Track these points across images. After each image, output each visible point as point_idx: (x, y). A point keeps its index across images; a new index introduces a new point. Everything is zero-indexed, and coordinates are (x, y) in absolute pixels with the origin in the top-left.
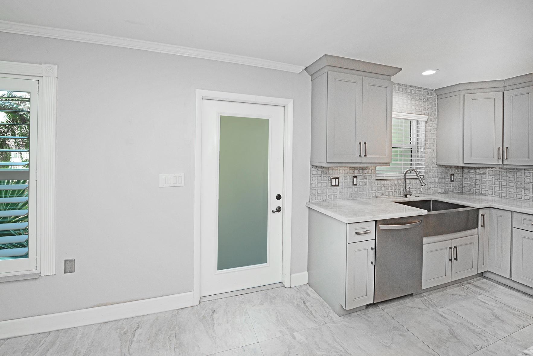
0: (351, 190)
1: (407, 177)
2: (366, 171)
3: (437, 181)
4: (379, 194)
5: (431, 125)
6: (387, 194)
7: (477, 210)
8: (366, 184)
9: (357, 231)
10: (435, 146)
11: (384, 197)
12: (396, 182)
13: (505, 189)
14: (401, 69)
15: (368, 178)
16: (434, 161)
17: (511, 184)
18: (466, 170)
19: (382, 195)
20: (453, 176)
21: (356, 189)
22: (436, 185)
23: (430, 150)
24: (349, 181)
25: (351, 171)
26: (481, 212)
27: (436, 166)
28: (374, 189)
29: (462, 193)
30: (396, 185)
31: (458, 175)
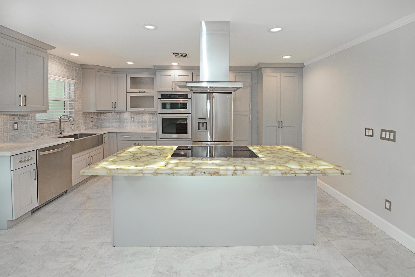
0: (11, 134)
1: (61, 121)
2: (26, 118)
3: (82, 122)
4: (39, 135)
5: (78, 86)
6: (46, 134)
7: (102, 135)
8: (26, 128)
9: (20, 160)
10: (81, 100)
11: (43, 136)
12: (53, 124)
13: (116, 123)
14: (55, 48)
15: (28, 123)
16: (80, 109)
17: (119, 121)
18: (99, 115)
19: (42, 135)
20: (92, 119)
21: (16, 133)
22: (82, 125)
23: (78, 102)
24: (8, 127)
25: (11, 118)
26: (104, 136)
27: (82, 113)
28: (34, 131)
29: (98, 128)
30: (53, 127)
31: (95, 117)
